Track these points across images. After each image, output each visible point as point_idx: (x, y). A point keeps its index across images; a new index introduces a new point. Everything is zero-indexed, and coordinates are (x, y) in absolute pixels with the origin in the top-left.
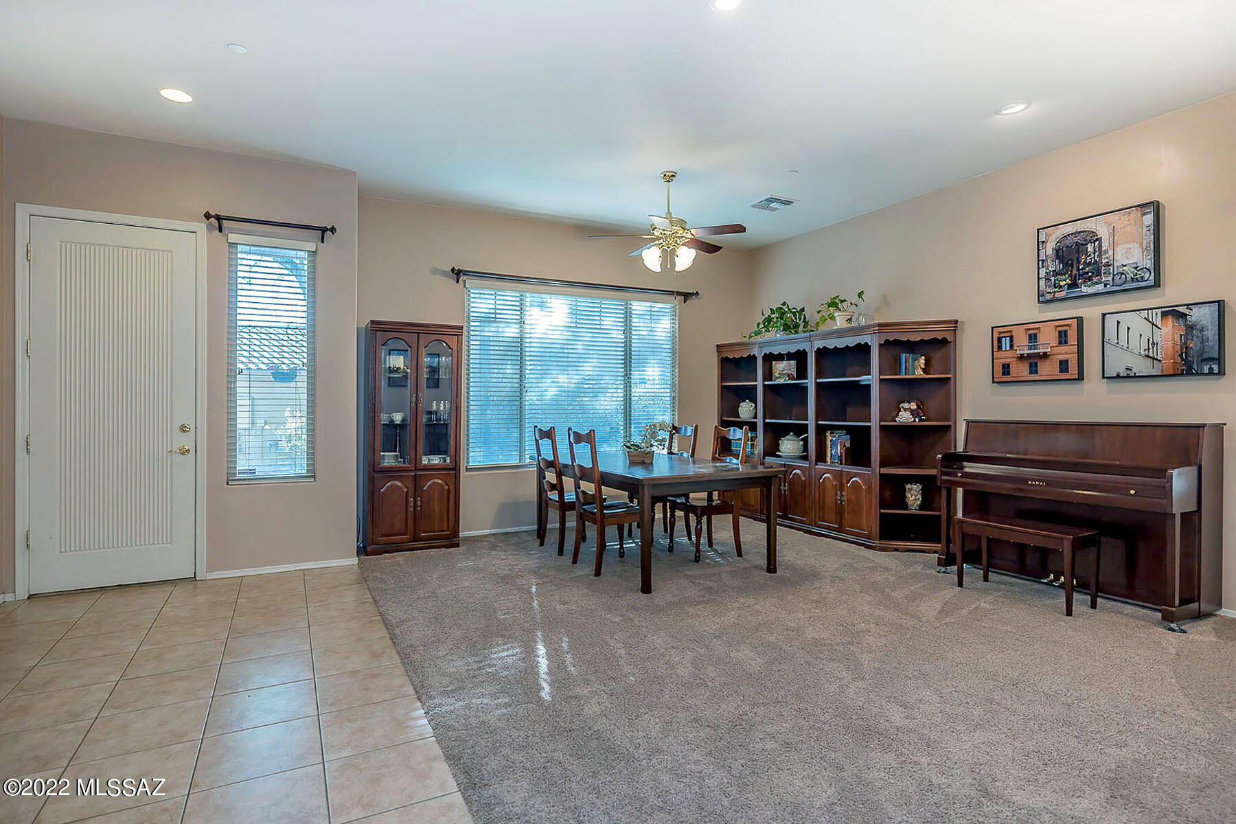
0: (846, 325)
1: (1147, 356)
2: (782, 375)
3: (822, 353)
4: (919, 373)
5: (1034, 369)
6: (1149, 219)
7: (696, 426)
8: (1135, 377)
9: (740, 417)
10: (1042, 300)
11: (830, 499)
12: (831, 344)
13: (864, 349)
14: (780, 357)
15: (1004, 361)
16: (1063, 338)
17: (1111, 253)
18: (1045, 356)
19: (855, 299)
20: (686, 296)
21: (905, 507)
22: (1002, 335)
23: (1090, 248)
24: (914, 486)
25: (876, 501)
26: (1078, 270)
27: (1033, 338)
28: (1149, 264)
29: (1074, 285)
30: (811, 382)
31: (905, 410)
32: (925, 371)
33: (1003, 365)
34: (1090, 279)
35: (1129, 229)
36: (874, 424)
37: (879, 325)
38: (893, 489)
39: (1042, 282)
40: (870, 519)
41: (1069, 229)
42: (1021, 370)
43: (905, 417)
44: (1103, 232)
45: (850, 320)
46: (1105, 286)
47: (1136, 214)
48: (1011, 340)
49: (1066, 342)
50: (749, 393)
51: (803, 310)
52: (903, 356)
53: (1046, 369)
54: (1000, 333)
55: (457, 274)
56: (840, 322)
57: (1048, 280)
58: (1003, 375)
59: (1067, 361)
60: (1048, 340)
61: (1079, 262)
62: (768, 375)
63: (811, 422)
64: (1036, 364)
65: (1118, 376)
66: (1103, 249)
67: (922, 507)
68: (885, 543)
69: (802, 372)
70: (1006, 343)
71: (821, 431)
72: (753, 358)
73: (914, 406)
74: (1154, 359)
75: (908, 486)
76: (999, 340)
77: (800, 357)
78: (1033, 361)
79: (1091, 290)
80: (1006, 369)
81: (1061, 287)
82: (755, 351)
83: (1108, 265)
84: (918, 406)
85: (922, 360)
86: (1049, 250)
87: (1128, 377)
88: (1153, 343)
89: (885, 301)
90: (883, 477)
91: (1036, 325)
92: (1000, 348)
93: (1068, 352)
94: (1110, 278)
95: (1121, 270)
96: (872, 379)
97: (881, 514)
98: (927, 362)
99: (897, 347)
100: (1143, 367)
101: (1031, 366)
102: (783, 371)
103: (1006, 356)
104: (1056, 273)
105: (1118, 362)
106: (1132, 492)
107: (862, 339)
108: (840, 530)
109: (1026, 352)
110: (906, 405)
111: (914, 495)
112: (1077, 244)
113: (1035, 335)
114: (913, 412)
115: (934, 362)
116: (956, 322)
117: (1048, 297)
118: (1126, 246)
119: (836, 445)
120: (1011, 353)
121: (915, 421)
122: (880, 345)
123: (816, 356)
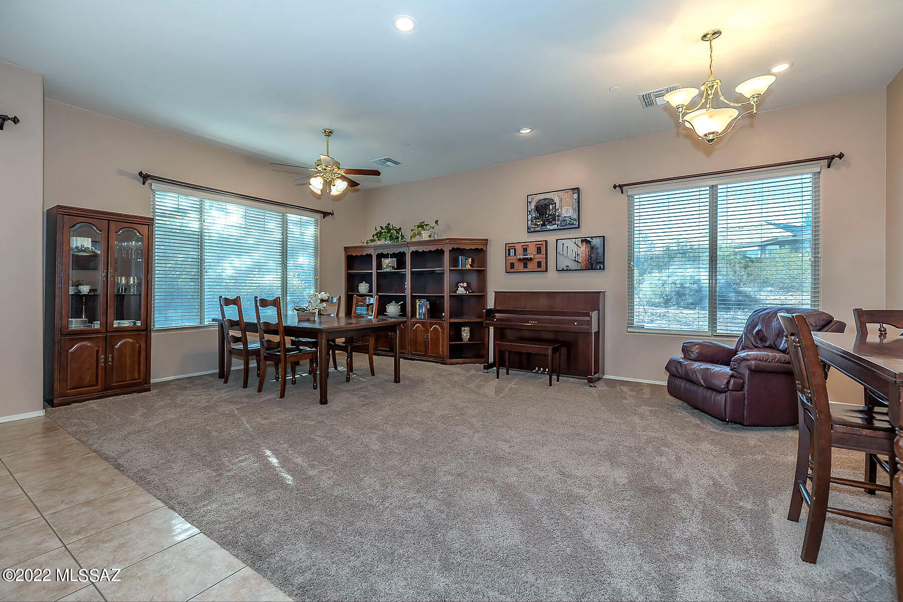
0: (428, 239)
1: (575, 260)
2: (388, 266)
3: (414, 254)
4: (468, 267)
5: (525, 266)
6: (576, 196)
7: (340, 296)
8: (570, 270)
9: (359, 292)
10: (529, 231)
11: (420, 339)
12: (420, 249)
13: (440, 252)
14: (386, 256)
15: (512, 261)
16: (539, 250)
17: (560, 210)
18: (531, 259)
19: (433, 224)
20: (325, 214)
21: (461, 339)
22: (510, 248)
23: (551, 207)
24: (466, 328)
25: (446, 337)
26: (546, 217)
27: (525, 250)
28: (576, 217)
29: (544, 225)
30: (408, 271)
31: (461, 287)
32: (471, 265)
33: (511, 263)
34: (551, 222)
35: (568, 199)
36: (446, 294)
37: (448, 239)
38: (456, 329)
39: (530, 222)
40: (444, 347)
41: (542, 197)
42: (519, 266)
43: (461, 291)
44: (557, 200)
45: (430, 236)
46: (558, 226)
47: (570, 192)
48: (515, 250)
49: (540, 253)
50: (367, 278)
51: (400, 229)
52: (460, 257)
53: (532, 266)
54: (510, 247)
55: (145, 177)
56: (425, 236)
57: (532, 221)
58: (511, 268)
59: (541, 262)
60: (532, 252)
61: (546, 214)
62: (379, 266)
63: (408, 292)
64: (527, 263)
65: (563, 270)
66: (557, 208)
67: (470, 340)
68: (452, 360)
69: (401, 264)
70: (512, 252)
71: (414, 298)
72: (370, 256)
73: (465, 285)
74: (577, 261)
75: (463, 329)
76: (509, 250)
77: (400, 258)
78: (525, 262)
79: (552, 228)
80: (512, 266)
81: (538, 225)
82: (371, 251)
83: (559, 216)
84: (468, 285)
85: (470, 260)
86: (533, 206)
87: (567, 270)
88: (577, 254)
90: (450, 324)
91: (527, 244)
92: (509, 254)
93: (540, 258)
94: (560, 223)
95: (564, 219)
96: (445, 269)
97: (450, 345)
98: (472, 260)
99: (457, 253)
100: (573, 266)
101: (524, 263)
102: (388, 264)
103: (512, 258)
104: (536, 218)
105: (563, 264)
106: (576, 324)
107: (439, 247)
108: (425, 355)
109: (522, 257)
110: (462, 284)
111: (466, 333)
112: (545, 204)
113: (526, 248)
114: (465, 288)
116: (486, 240)
117: (532, 230)
118: (567, 208)
119: (422, 308)
120: (515, 257)
121: (466, 293)
122: (450, 250)
123: (411, 256)
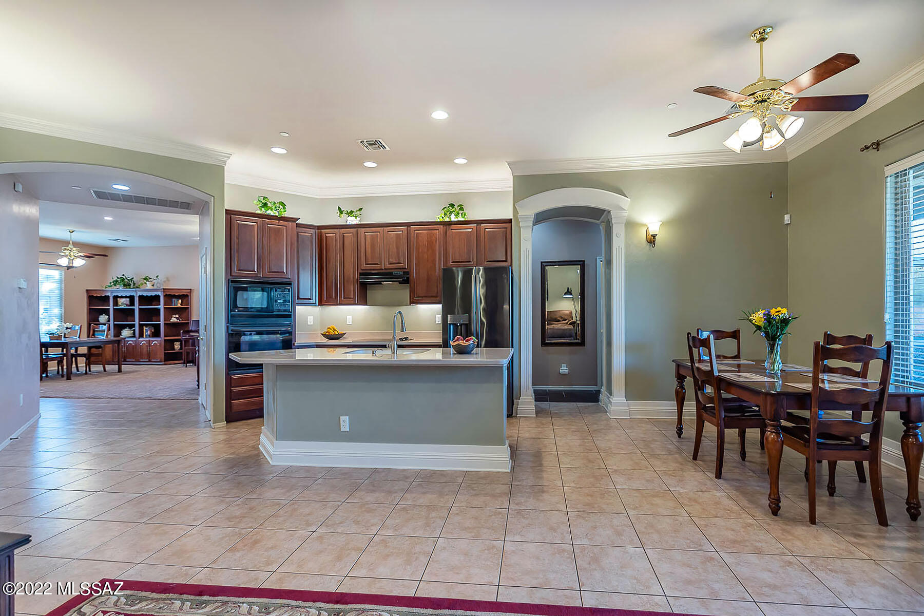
0: (152, 288)
2: (122, 304)
3: (141, 297)
4: (179, 305)
9: (99, 322)
11: (145, 350)
12: (145, 294)
13: (158, 297)
14: (122, 297)
19: (155, 278)
20: (68, 268)
21: (174, 350)
24: (177, 343)
25: (163, 349)
30: (136, 307)
31: (174, 318)
32: (181, 305)
36: (162, 322)
37: (163, 289)
38: (169, 344)
40: (161, 354)
43: (174, 320)
45: (153, 285)
50: (107, 312)
51: (133, 278)
52: (173, 300)
56: (149, 286)
62: (116, 303)
63: (137, 323)
67: (180, 349)
68: (166, 362)
69: (132, 303)
71: (141, 326)
72: (108, 297)
73: (177, 316)
75: (175, 343)
77: (132, 298)
82: (108, 294)
84: (179, 316)
85: (180, 301)
89: (168, 279)
90: (165, 341)
96: (161, 307)
97: (165, 353)
98: (182, 302)
99: (170, 296)
102: (123, 303)
107: (157, 293)
108: (150, 361)
110: (174, 316)
111: (177, 346)
114: (177, 318)
115: (184, 302)
116: (191, 289)
119: (147, 331)
121: (178, 321)
122: (164, 296)
123: (138, 298)
